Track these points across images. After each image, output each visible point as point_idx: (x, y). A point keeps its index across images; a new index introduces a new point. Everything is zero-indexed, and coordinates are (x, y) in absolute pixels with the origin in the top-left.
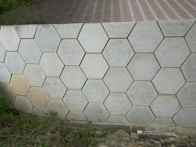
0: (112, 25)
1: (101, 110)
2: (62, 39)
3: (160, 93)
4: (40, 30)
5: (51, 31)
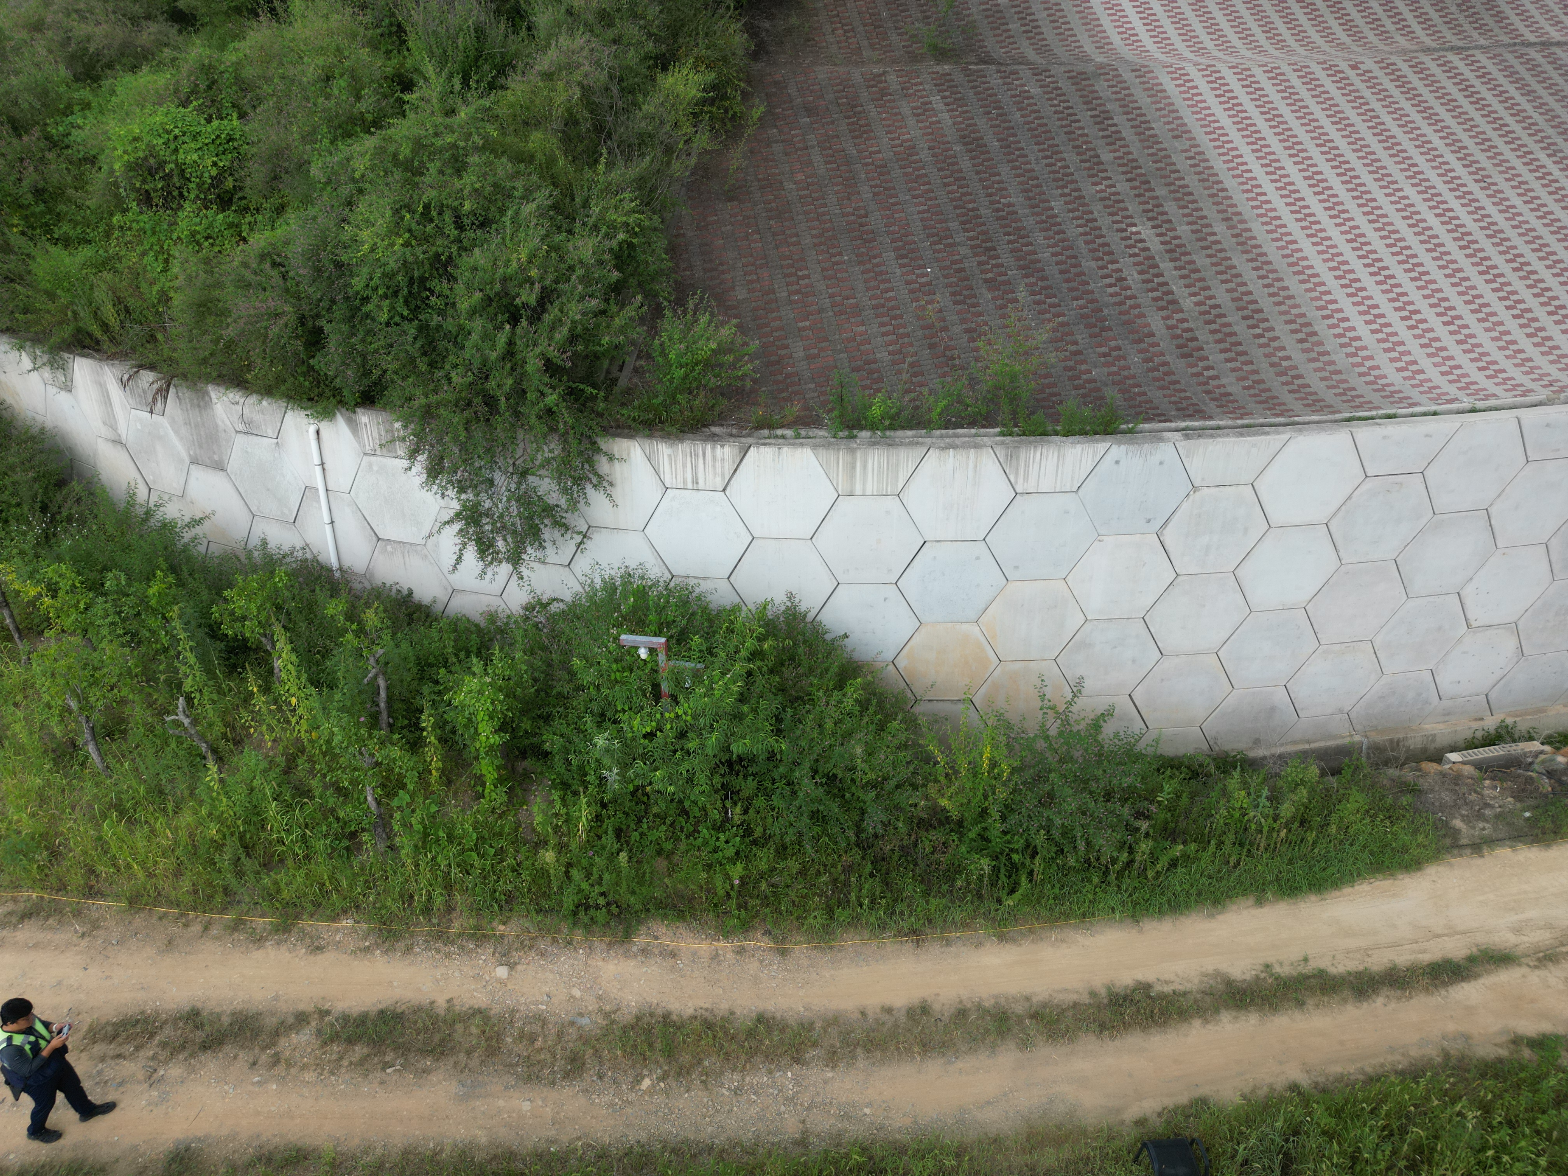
0: (1384, 437)
1: (1273, 709)
2: (1195, 489)
3: (1475, 625)
4: (1117, 462)
5: (1161, 463)
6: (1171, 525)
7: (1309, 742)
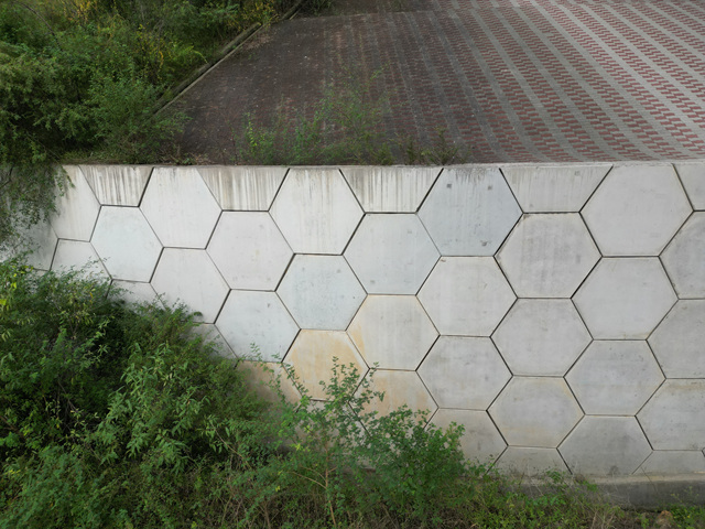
2: (525, 214)
4: (449, 186)
5: (490, 188)
6: (505, 248)
7: (664, 475)
